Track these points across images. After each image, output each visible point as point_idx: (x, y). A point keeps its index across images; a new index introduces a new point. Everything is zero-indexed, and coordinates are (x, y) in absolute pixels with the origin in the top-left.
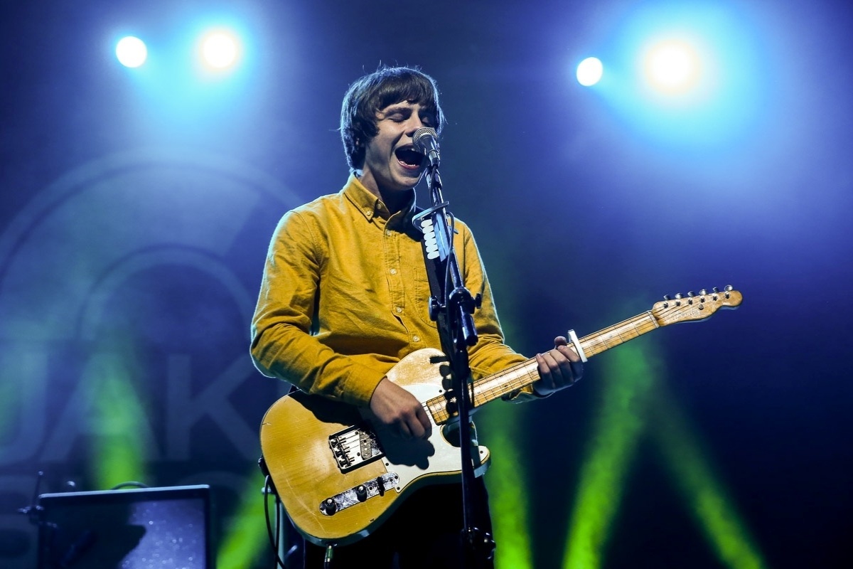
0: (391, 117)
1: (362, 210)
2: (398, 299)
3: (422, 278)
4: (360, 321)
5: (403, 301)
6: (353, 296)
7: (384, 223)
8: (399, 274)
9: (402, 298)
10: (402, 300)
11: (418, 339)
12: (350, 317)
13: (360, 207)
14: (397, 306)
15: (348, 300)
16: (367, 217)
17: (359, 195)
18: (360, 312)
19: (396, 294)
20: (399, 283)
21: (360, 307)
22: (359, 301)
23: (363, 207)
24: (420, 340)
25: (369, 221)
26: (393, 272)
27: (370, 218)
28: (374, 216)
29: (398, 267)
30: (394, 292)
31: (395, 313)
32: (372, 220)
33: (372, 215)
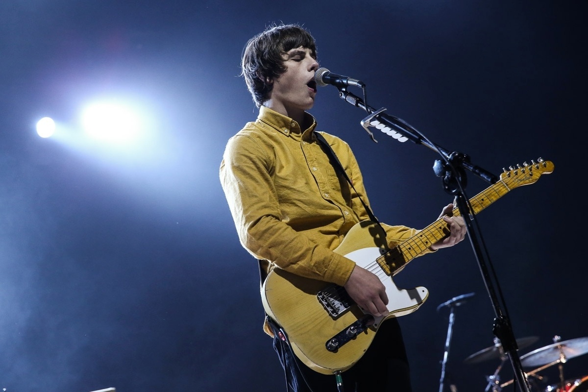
0: (293, 58)
1: (280, 130)
3: (332, 173)
4: (306, 206)
6: (298, 189)
7: (299, 137)
8: (319, 170)
10: (326, 188)
12: (299, 205)
13: (278, 128)
14: (324, 193)
15: (294, 193)
16: (286, 134)
17: (276, 120)
18: (305, 200)
19: (322, 184)
20: (321, 177)
21: (305, 196)
22: (303, 192)
23: (281, 128)
24: (349, 214)
25: (288, 137)
26: (315, 169)
27: (288, 134)
28: (290, 133)
29: (317, 165)
30: (321, 183)
31: (325, 198)
32: (289, 136)
33: (289, 132)
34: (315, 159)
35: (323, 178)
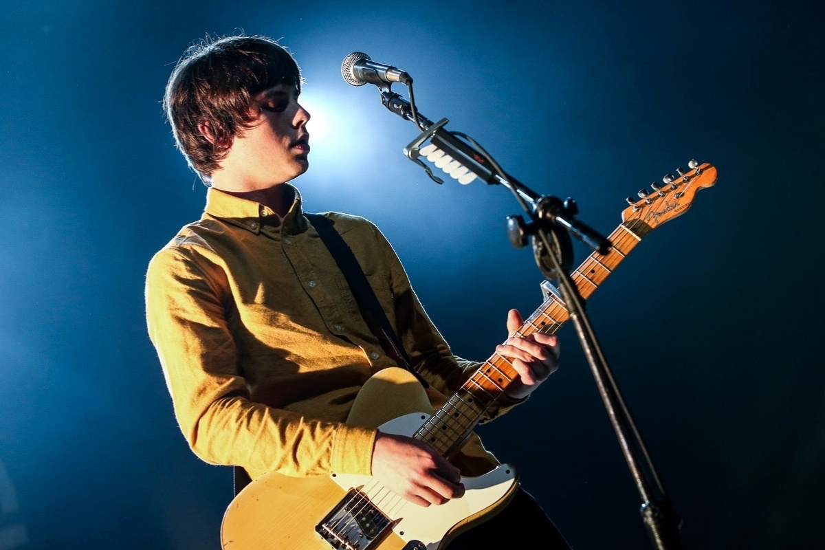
1: (242, 225)
2: (332, 314)
3: (347, 286)
5: (338, 315)
7: (277, 232)
8: (320, 285)
9: (336, 312)
10: (336, 314)
11: (378, 356)
13: (238, 223)
14: (334, 324)
16: (253, 231)
19: (327, 310)
20: (326, 295)
23: (243, 221)
24: (380, 357)
25: (258, 235)
26: (312, 284)
27: (257, 231)
28: (261, 227)
29: (316, 277)
30: (324, 307)
31: (336, 333)
32: (260, 232)
33: (259, 227)
34: (311, 267)
35: (329, 297)
